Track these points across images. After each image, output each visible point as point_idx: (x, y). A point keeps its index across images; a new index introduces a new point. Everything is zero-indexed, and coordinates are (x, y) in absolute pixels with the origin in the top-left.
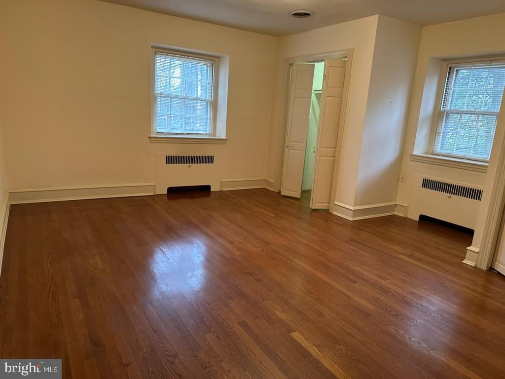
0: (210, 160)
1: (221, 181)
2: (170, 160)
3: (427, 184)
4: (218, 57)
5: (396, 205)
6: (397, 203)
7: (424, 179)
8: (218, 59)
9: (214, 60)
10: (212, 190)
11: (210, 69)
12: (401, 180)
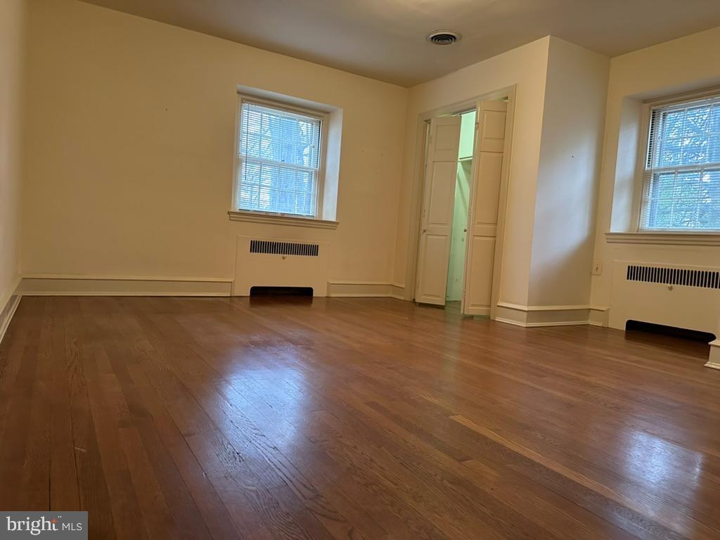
0: (312, 250)
1: (328, 283)
2: (257, 247)
3: (635, 273)
4: (328, 113)
5: (590, 309)
6: (591, 307)
7: (629, 267)
8: (327, 115)
9: (321, 116)
10: (315, 294)
11: (316, 128)
12: (594, 271)
